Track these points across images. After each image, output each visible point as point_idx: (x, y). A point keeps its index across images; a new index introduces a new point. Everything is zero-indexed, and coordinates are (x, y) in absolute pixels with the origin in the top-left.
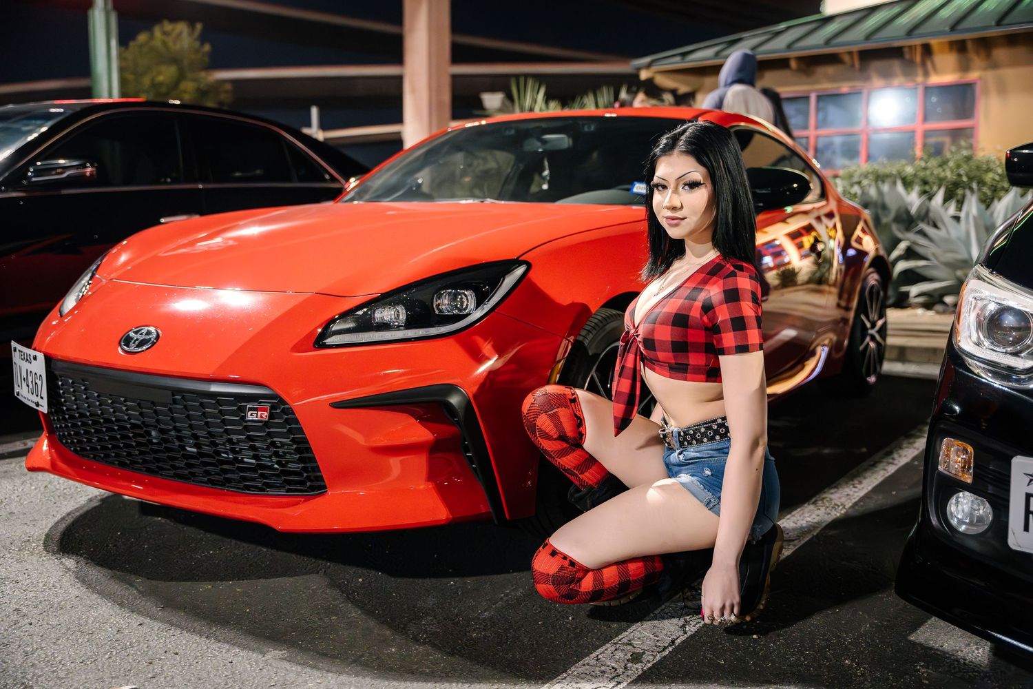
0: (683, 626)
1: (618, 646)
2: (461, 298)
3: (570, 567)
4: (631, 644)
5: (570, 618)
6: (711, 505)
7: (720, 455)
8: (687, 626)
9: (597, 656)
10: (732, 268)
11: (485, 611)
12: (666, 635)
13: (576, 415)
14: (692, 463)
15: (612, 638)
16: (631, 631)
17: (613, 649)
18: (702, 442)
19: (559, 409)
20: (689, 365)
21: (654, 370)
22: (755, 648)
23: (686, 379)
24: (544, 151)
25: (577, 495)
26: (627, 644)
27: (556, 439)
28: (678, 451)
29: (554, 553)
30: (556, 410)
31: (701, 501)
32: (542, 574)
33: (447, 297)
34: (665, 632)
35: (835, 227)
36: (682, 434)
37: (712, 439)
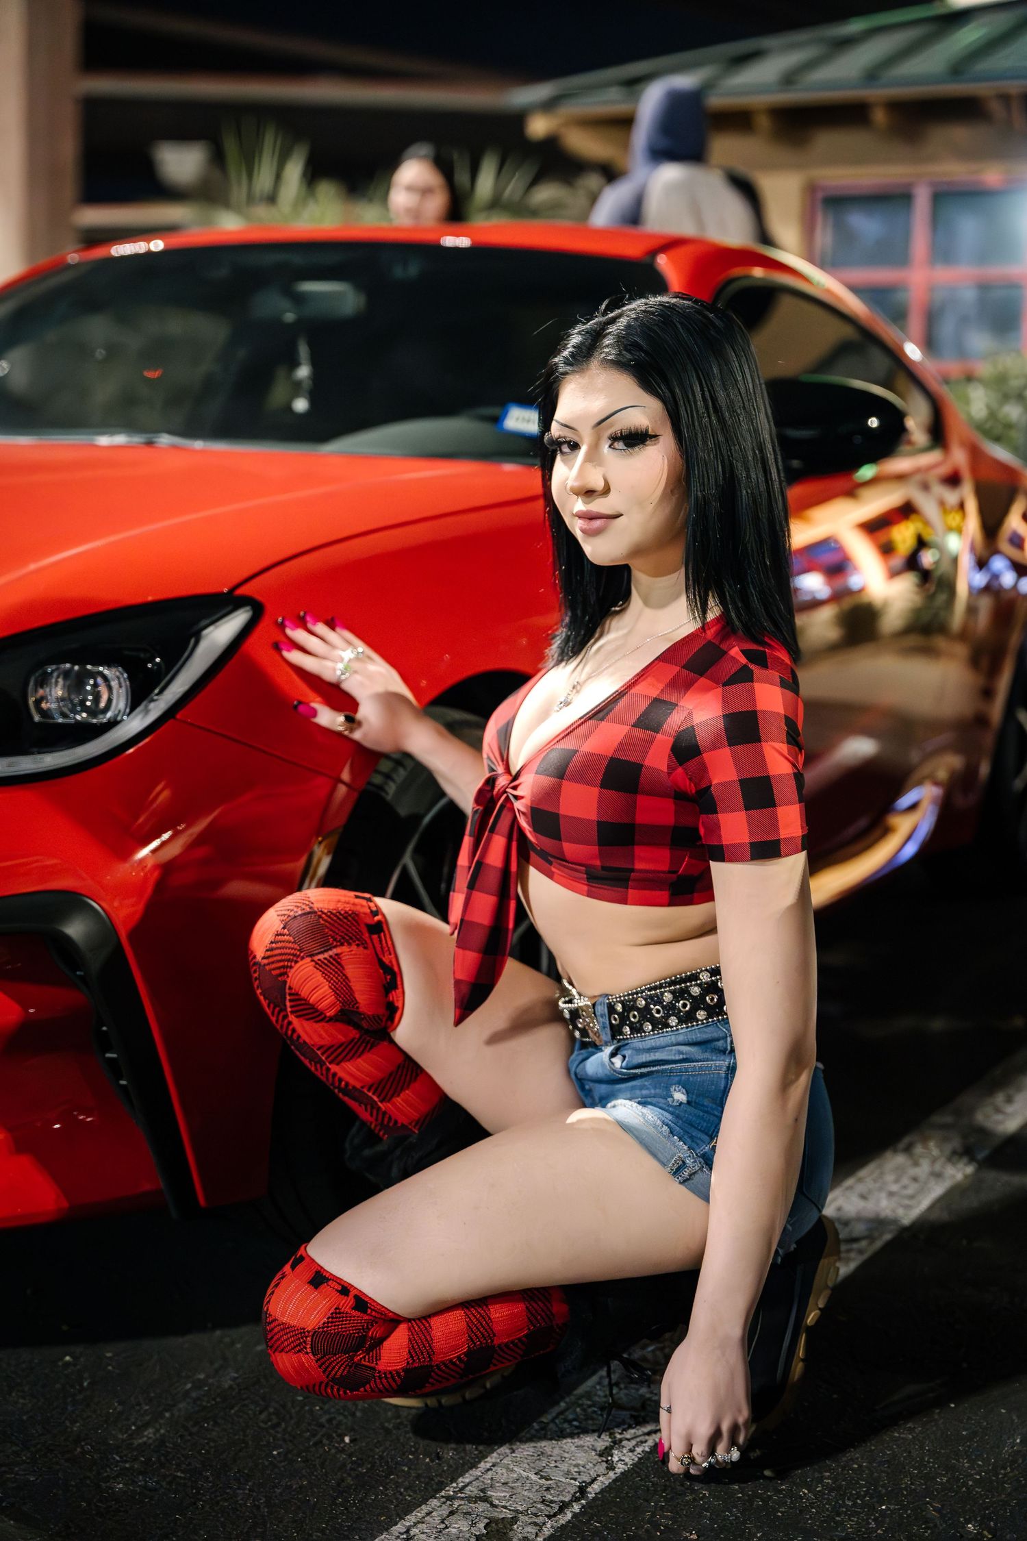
0: (606, 1453)
1: (456, 1503)
2: (96, 685)
3: (357, 1313)
4: (486, 1499)
5: (347, 1440)
6: (686, 1174)
7: (707, 1055)
8: (615, 1452)
9: (407, 1531)
10: (743, 660)
11: (146, 1425)
12: (569, 1472)
13: (382, 964)
14: (642, 1075)
15: (441, 1486)
16: (488, 1465)
17: (445, 1511)
18: (667, 1026)
19: (345, 949)
20: (633, 870)
21: (550, 875)
22: (766, 1500)
23: (624, 901)
24: (299, 322)
25: (367, 1152)
26: (477, 1499)
27: (331, 1019)
28: (608, 1050)
29: (320, 1278)
30: (335, 951)
31: (664, 1164)
32: (285, 1327)
33: (61, 681)
34: (564, 1467)
35: (961, 506)
36: (619, 1008)
37: (689, 1018)
